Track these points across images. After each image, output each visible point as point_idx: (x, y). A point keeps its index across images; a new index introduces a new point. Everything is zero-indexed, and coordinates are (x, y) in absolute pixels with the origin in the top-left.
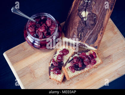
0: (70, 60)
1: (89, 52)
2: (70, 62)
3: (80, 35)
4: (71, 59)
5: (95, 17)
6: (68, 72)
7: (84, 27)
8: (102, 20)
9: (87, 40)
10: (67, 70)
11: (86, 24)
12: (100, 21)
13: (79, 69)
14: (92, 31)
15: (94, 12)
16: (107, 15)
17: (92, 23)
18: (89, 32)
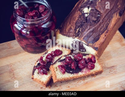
0: (61, 59)
1: (87, 56)
2: (61, 61)
3: (78, 30)
4: (63, 59)
5: (99, 15)
6: (56, 71)
7: (84, 23)
8: (107, 21)
9: (85, 37)
10: (55, 70)
11: (87, 19)
12: (104, 21)
13: (71, 71)
14: (93, 28)
15: (98, 9)
16: (114, 18)
17: (95, 19)
18: (89, 28)
